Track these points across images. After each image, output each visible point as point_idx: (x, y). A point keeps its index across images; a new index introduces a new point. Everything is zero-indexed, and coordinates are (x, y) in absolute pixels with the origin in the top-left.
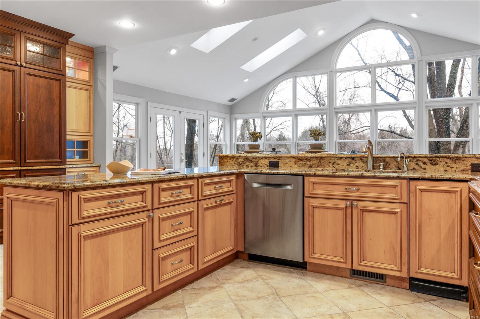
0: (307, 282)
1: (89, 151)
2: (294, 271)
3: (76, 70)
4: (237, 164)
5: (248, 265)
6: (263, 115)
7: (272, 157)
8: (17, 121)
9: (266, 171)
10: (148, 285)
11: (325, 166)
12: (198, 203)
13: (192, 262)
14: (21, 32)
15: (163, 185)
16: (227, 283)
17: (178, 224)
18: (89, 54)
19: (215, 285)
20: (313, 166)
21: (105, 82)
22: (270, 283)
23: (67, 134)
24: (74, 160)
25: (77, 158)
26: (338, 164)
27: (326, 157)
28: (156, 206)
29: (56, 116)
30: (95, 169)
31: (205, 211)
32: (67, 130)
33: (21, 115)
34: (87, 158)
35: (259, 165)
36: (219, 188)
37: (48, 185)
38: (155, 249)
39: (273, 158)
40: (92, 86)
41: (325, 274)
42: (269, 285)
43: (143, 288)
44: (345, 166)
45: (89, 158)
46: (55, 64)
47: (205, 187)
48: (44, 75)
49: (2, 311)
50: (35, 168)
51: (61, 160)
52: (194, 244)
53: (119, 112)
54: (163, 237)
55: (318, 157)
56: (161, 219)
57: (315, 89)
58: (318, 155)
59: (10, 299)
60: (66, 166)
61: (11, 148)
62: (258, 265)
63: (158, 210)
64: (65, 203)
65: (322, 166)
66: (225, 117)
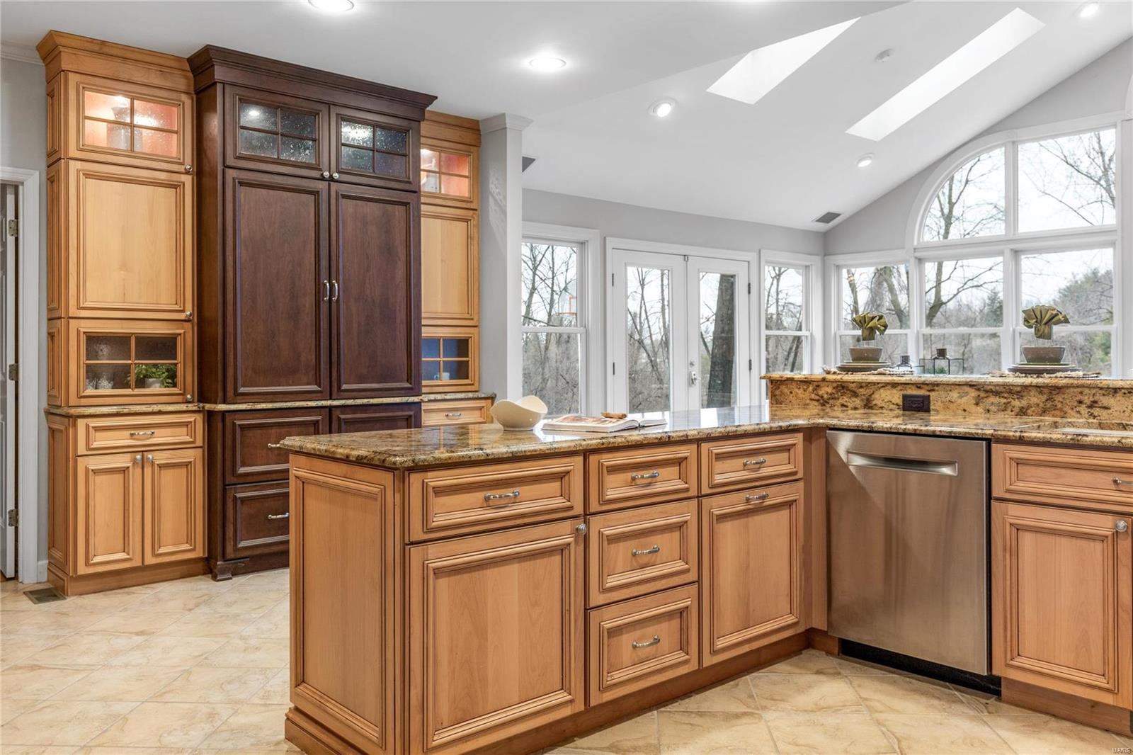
0: (994, 731)
1: (470, 362)
2: (961, 698)
3: (443, 176)
4: (818, 400)
5: (836, 668)
6: (918, 254)
7: (912, 384)
8: (323, 300)
9: (885, 426)
10: (576, 691)
11: (1066, 413)
12: (698, 502)
13: (683, 646)
14: (331, 106)
15: (609, 460)
16: (773, 708)
17: (650, 552)
18: (468, 137)
19: (743, 709)
20: (1029, 411)
21: (505, 198)
22: (886, 723)
23: (423, 323)
24: (439, 382)
25: (445, 376)
26: (1106, 408)
27: (1067, 387)
28: (594, 507)
29: (400, 286)
30: (485, 405)
31: (717, 523)
32: (423, 314)
33: (332, 286)
34: (467, 378)
35: (875, 405)
36: (758, 466)
37: (366, 457)
38: (592, 608)
39: (914, 387)
40: (476, 210)
41: (1054, 716)
42: (884, 726)
43: (562, 697)
44: (1127, 414)
45: (470, 377)
46: (397, 168)
47: (718, 463)
48: (375, 195)
49: (288, 710)
50: (359, 402)
51: (411, 384)
52: (690, 602)
53: (553, 253)
54: (611, 582)
55: (1046, 386)
56: (605, 538)
57: (1099, 161)
58: (1045, 380)
59: (301, 687)
60: (421, 397)
61: (312, 360)
62: (864, 671)
63: (598, 517)
64: (398, 496)
65: (1057, 412)
66: (807, 264)
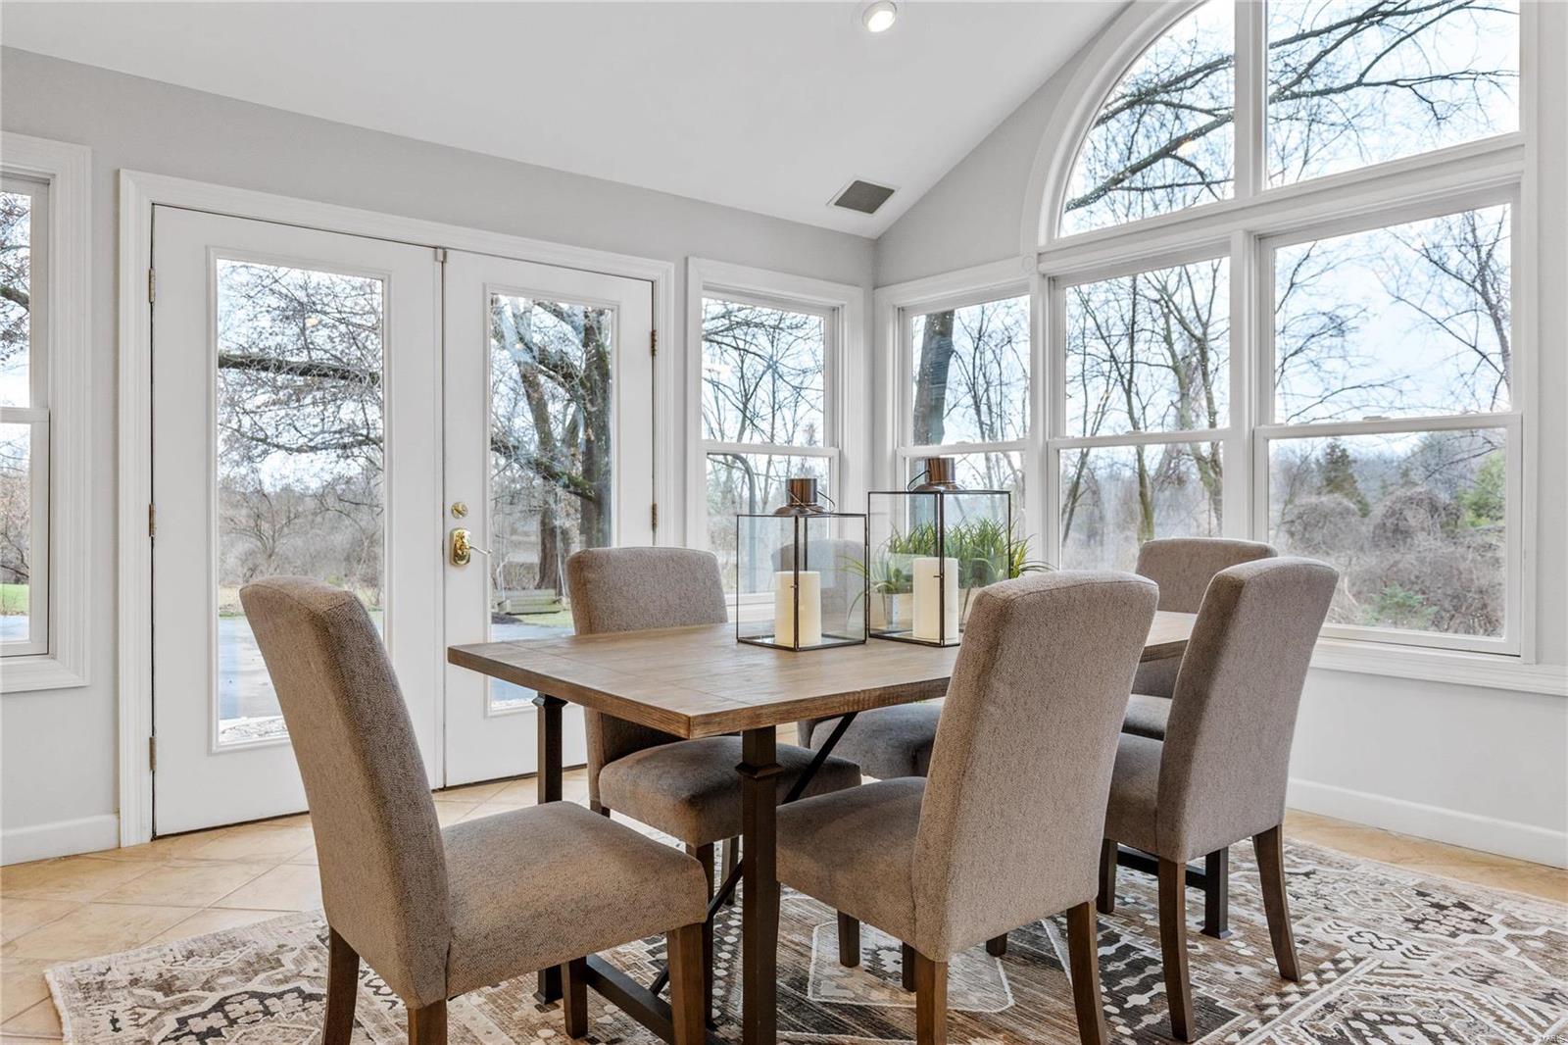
6: (1046, 267)
57: (1474, 258)
66: (835, 303)
